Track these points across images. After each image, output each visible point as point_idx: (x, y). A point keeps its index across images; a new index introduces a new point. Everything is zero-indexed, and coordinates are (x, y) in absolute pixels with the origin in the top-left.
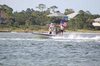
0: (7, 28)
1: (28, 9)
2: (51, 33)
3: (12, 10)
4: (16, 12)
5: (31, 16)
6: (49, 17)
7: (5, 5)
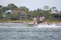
0: (25, 21)
1: (38, 9)
2: (34, 23)
3: (28, 9)
4: (31, 11)
5: (40, 13)
6: (51, 14)
7: (24, 7)
